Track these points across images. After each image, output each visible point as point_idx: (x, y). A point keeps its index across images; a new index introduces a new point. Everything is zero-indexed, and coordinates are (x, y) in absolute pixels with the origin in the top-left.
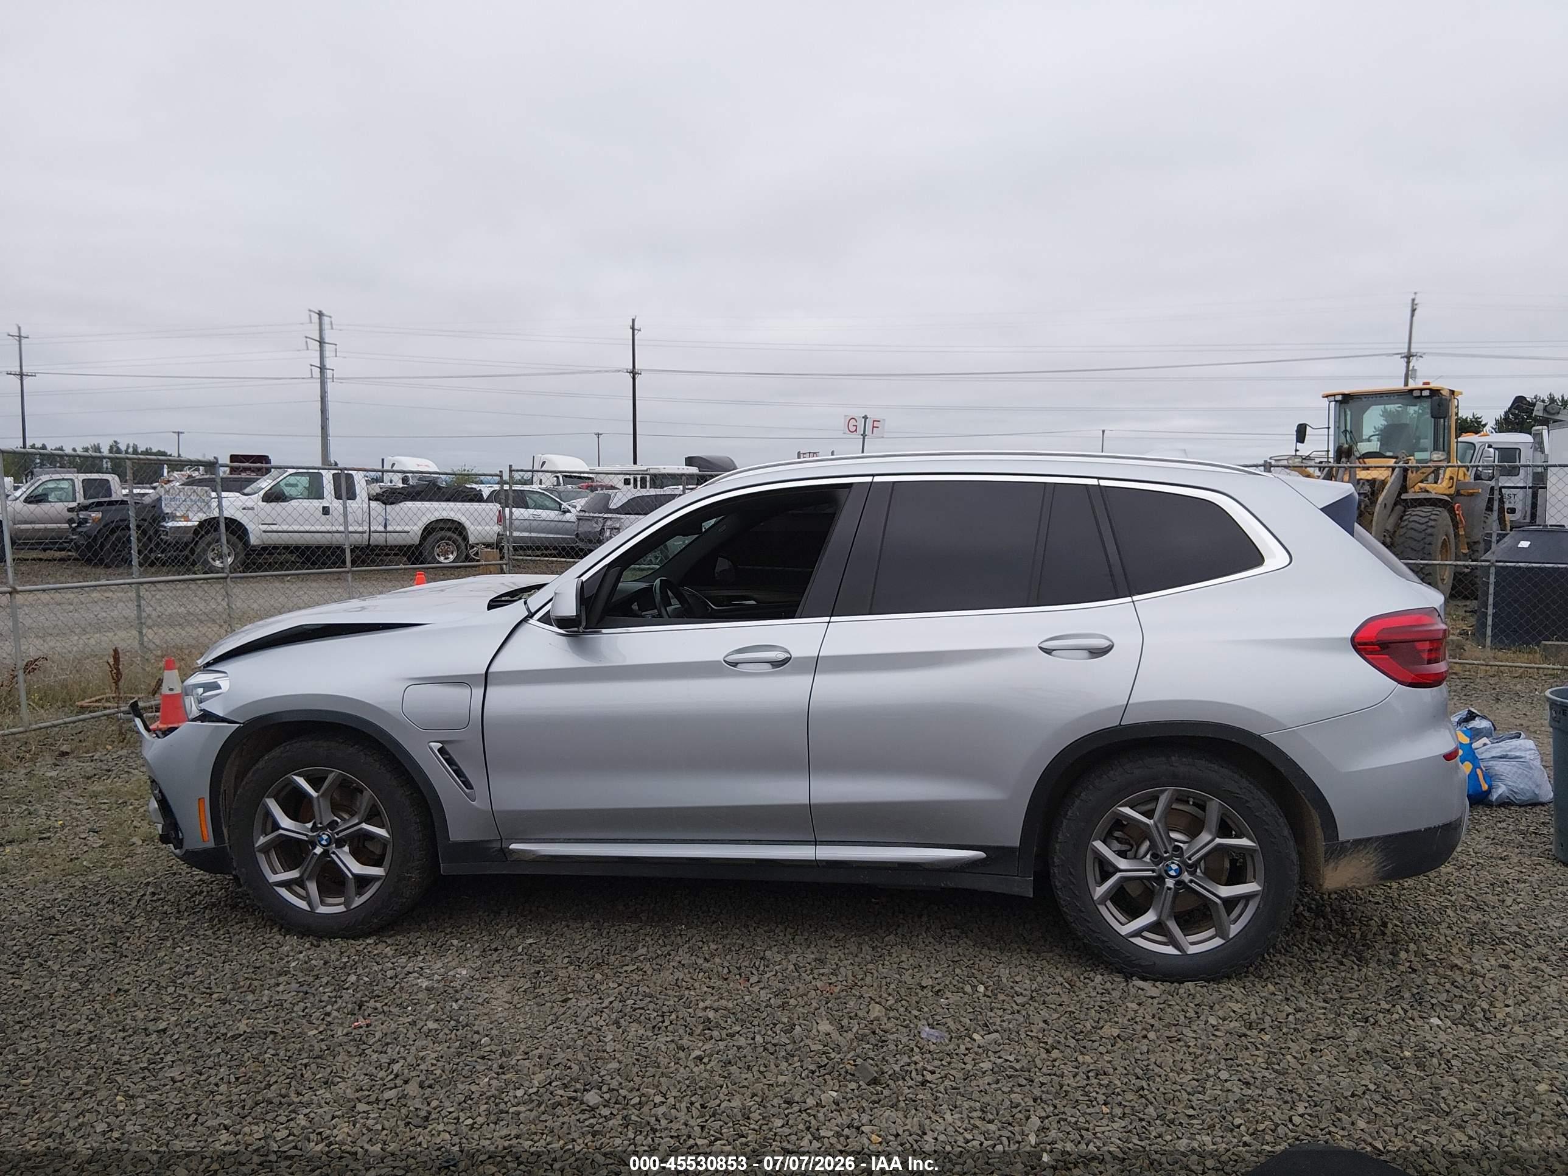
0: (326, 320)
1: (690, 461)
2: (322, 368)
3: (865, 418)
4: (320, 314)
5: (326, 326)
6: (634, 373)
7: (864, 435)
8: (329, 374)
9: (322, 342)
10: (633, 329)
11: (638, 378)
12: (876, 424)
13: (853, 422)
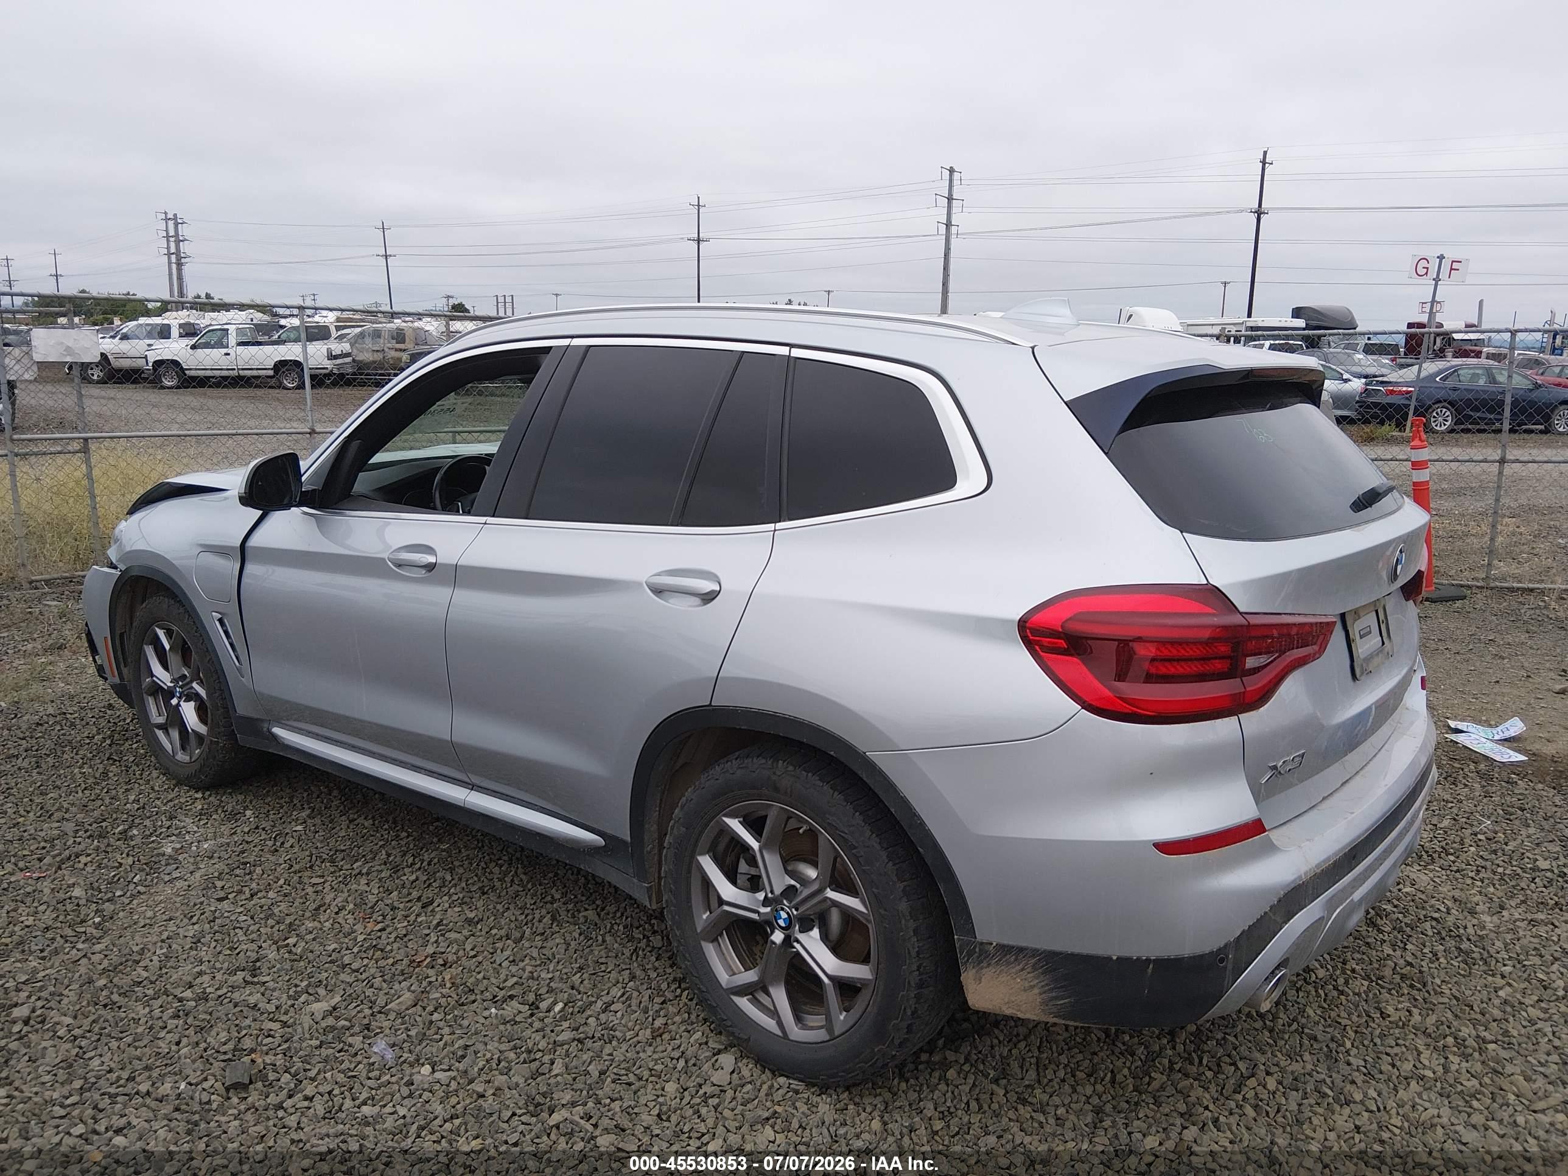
0: (956, 176)
1: (1297, 313)
2: (948, 225)
3: (1441, 258)
4: (952, 171)
5: (956, 182)
6: (1259, 213)
7: (1437, 280)
8: (954, 229)
9: (950, 199)
10: (1264, 162)
11: (1263, 218)
12: (1455, 265)
13: (1423, 263)
